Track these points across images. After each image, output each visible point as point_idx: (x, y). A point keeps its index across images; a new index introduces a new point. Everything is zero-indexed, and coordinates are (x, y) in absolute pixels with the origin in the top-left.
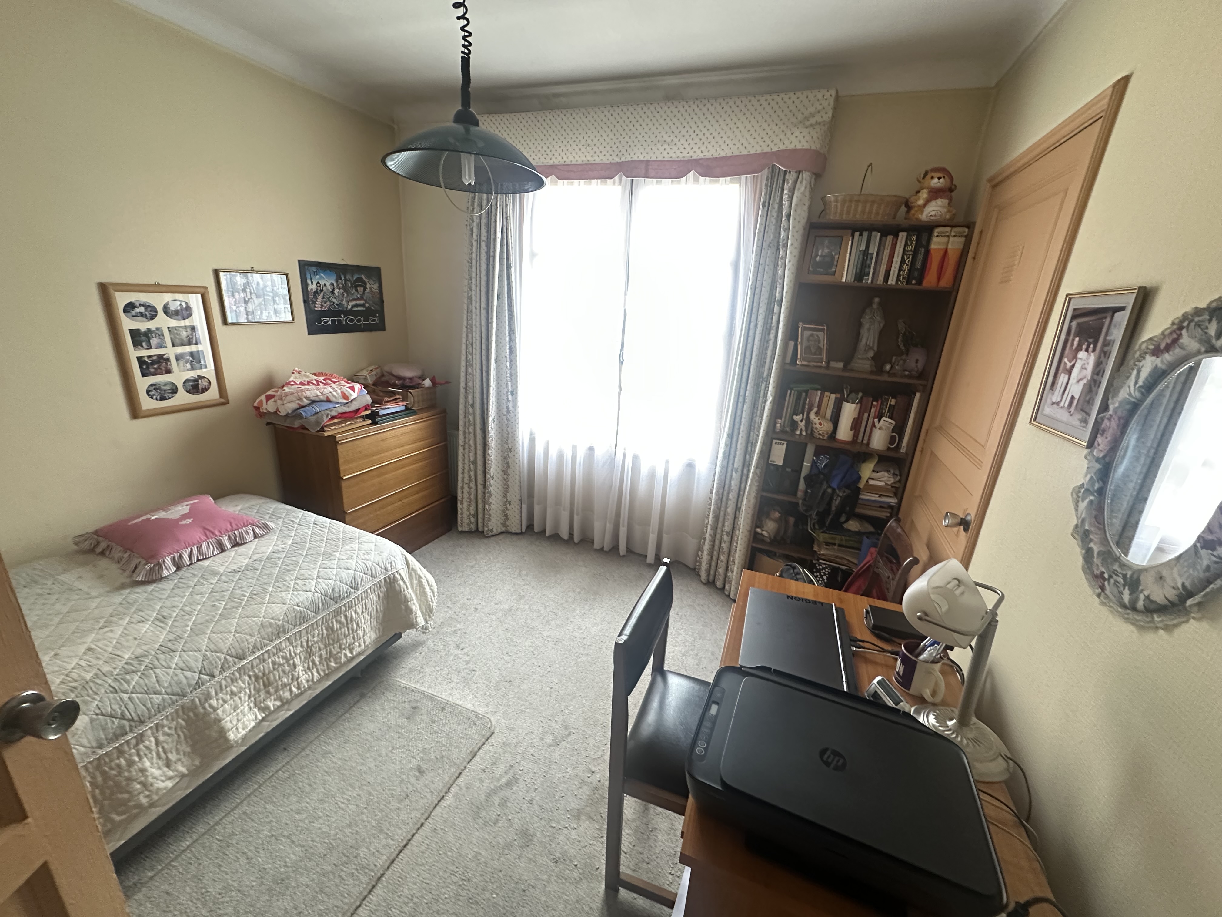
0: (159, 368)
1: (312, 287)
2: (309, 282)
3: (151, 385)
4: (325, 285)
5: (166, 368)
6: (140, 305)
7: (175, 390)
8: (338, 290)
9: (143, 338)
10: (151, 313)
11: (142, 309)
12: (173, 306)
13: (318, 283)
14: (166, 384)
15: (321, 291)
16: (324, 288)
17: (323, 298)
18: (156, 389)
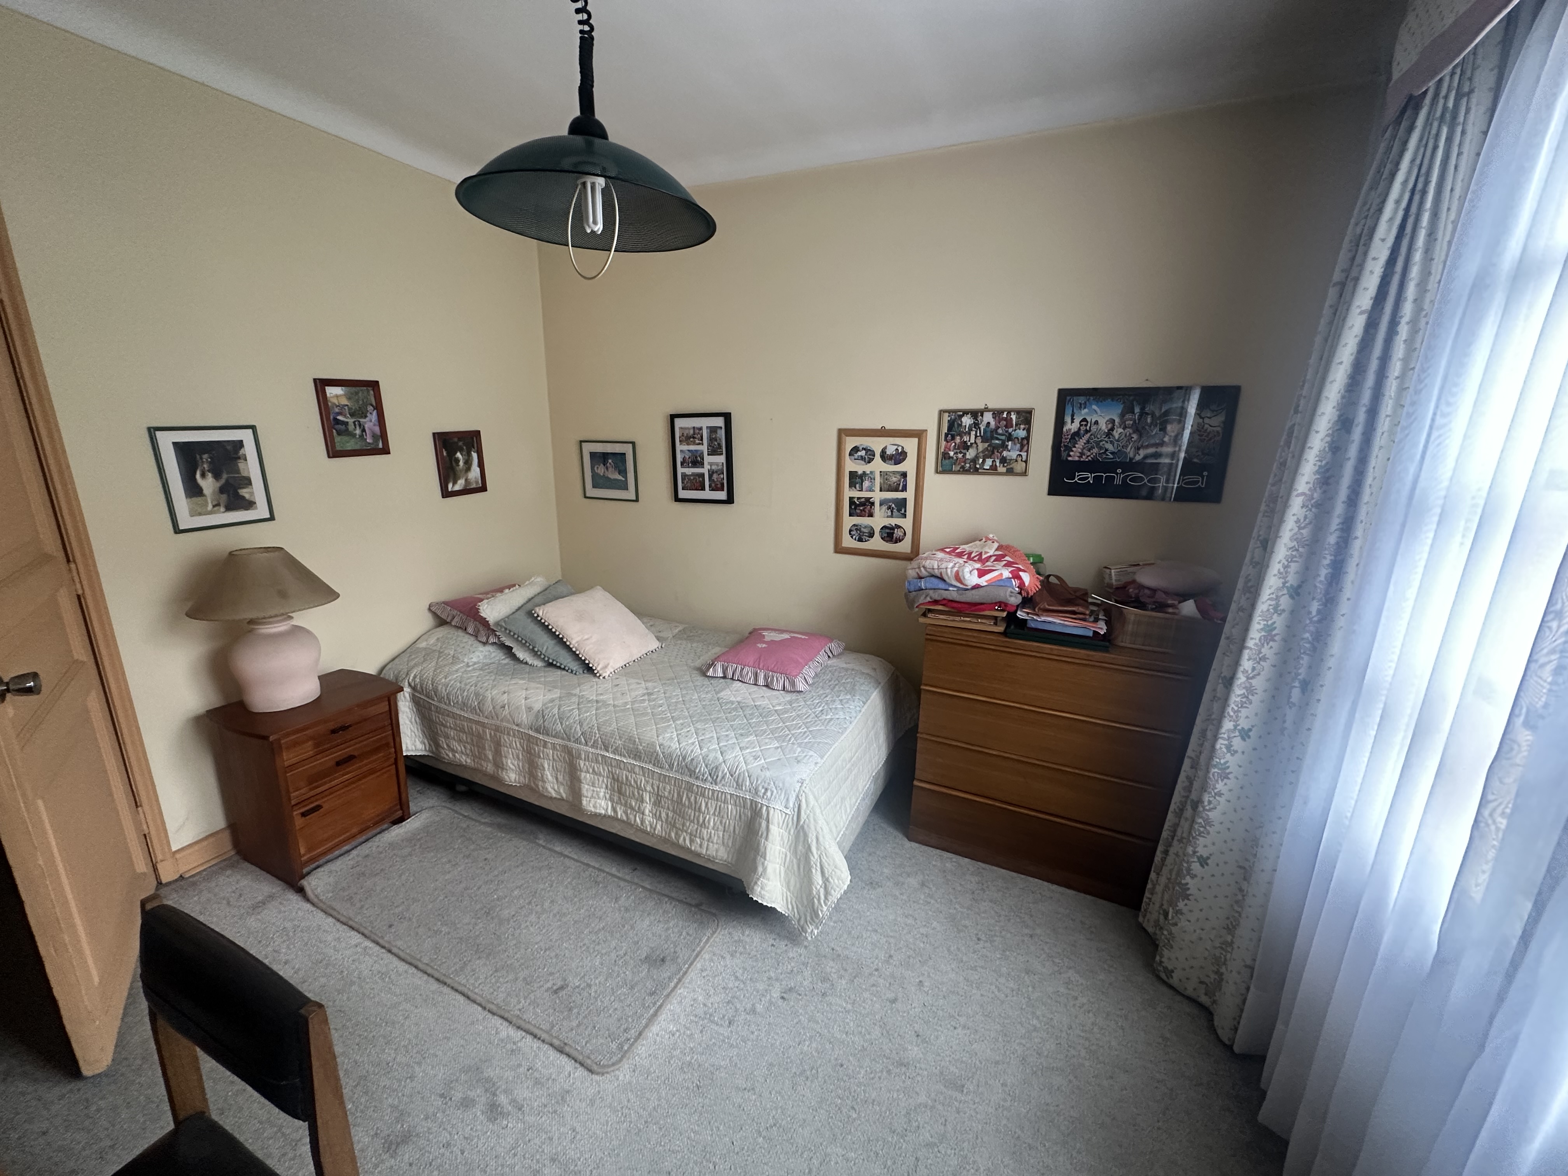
0: (864, 510)
1: (1071, 426)
2: (1068, 419)
3: (854, 525)
4: (1096, 423)
5: (869, 511)
6: (864, 449)
7: (871, 535)
8: (1121, 430)
9: (858, 480)
10: (869, 456)
11: (863, 453)
12: (891, 451)
13: (1084, 420)
14: (865, 527)
15: (1087, 432)
16: (1094, 428)
17: (1088, 442)
18: (856, 530)
